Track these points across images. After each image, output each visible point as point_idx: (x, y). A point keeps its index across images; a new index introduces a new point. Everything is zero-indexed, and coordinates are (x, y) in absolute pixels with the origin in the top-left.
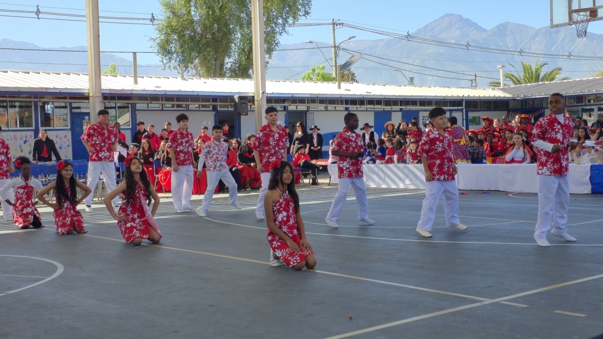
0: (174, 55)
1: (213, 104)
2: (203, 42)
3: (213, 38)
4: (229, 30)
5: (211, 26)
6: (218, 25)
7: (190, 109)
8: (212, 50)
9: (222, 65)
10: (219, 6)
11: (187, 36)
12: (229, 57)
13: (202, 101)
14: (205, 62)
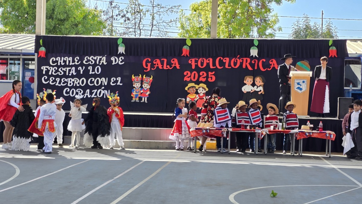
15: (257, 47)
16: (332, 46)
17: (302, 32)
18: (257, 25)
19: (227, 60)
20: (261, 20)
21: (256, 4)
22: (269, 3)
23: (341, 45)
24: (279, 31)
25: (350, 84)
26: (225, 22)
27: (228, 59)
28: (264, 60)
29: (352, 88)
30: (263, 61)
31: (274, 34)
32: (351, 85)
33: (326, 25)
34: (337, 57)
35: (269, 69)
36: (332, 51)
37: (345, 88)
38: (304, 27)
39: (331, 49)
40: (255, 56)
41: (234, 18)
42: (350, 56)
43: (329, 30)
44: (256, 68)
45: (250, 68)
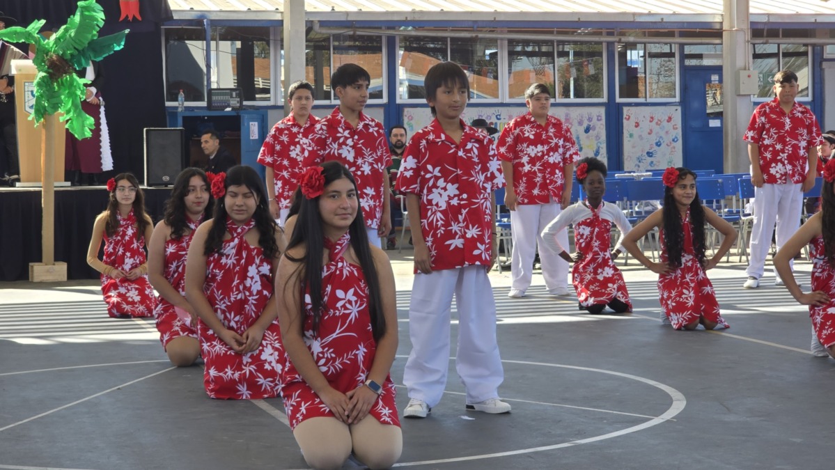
25: (179, 92)
29: (183, 104)
32: (181, 96)
34: (140, 19)
36: (127, 3)
37: (168, 104)
42: (176, 17)
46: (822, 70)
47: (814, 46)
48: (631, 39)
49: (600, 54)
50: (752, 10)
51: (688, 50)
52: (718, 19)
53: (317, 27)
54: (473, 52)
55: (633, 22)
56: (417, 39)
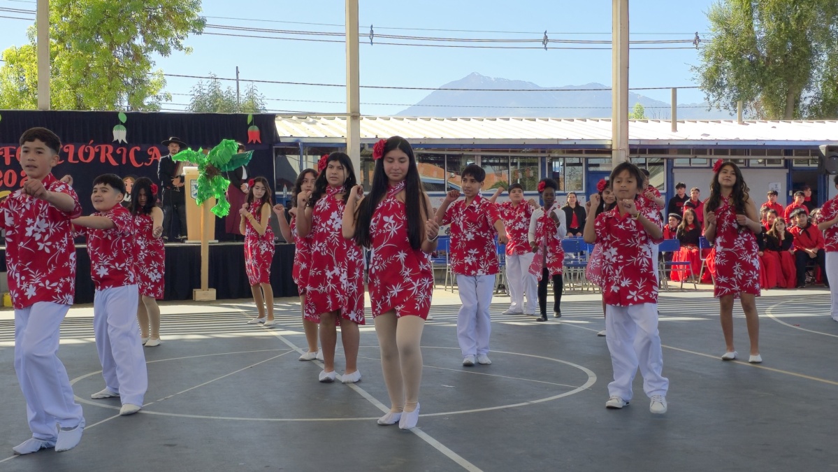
0: (726, 90)
1: (787, 157)
2: (770, 69)
3: (785, 63)
4: (810, 49)
5: (783, 45)
6: (793, 43)
7: (751, 165)
8: (783, 80)
9: (797, 102)
10: (797, 15)
11: (747, 61)
12: (809, 89)
13: (768, 155)
14: (771, 97)
15: (126, 125)
16: (251, 124)
17: (208, 103)
18: (127, 88)
19: (70, 149)
20: (134, 81)
21: (123, 52)
22: (146, 52)
23: (266, 122)
24: (167, 100)
25: (284, 185)
26: (68, 83)
27: (72, 147)
28: (138, 149)
29: (286, 194)
30: (136, 151)
31: (158, 105)
32: (285, 188)
33: (247, 92)
34: (260, 142)
35: (148, 163)
36: (252, 133)
38: (211, 94)
39: (250, 129)
40: (122, 141)
41: (85, 76)
42: (282, 141)
43: (251, 98)
44: (124, 162)
45: (113, 163)
46: (672, 173)
47: (668, 159)
48: (556, 155)
49: (537, 164)
50: (630, 138)
51: (591, 161)
52: (609, 143)
53: (367, 147)
54: (459, 163)
55: (558, 145)
56: (426, 155)
